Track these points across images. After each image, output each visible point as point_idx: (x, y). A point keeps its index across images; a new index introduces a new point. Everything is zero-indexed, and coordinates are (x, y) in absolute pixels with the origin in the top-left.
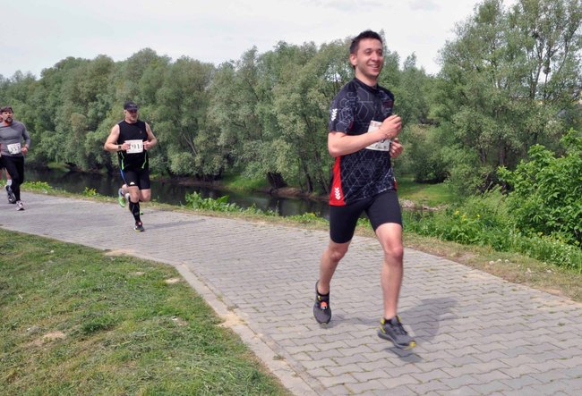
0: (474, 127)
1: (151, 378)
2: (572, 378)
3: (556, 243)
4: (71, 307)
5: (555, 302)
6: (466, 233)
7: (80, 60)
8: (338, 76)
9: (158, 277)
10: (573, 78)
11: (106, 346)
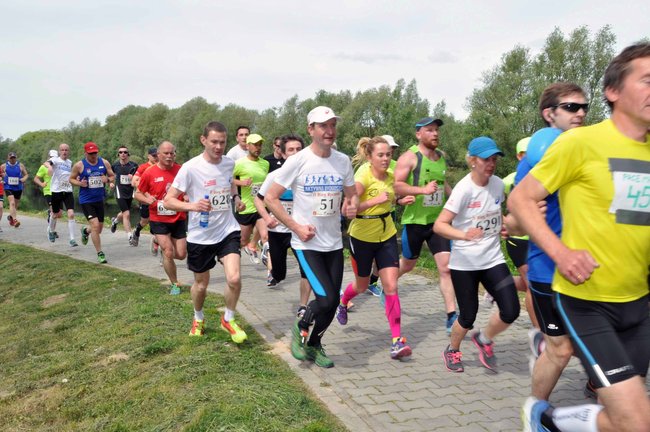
1: (207, 400)
4: (133, 331)
7: (139, 108)
8: (372, 122)
9: (210, 305)
11: (165, 368)
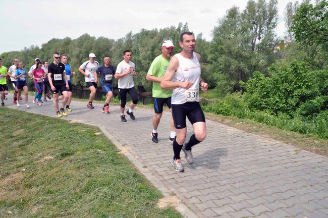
0: (228, 64)
1: (90, 176)
2: (275, 175)
3: (266, 114)
4: (55, 145)
5: (266, 141)
6: (226, 111)
7: (57, 39)
9: (92, 132)
10: (271, 41)
11: (70, 162)
